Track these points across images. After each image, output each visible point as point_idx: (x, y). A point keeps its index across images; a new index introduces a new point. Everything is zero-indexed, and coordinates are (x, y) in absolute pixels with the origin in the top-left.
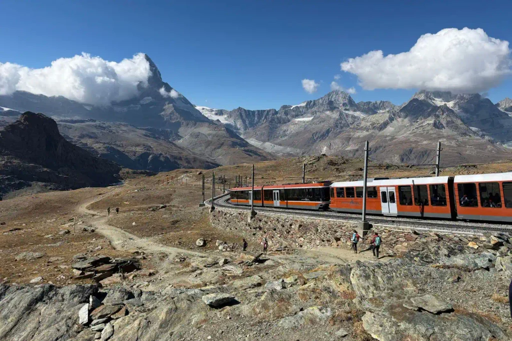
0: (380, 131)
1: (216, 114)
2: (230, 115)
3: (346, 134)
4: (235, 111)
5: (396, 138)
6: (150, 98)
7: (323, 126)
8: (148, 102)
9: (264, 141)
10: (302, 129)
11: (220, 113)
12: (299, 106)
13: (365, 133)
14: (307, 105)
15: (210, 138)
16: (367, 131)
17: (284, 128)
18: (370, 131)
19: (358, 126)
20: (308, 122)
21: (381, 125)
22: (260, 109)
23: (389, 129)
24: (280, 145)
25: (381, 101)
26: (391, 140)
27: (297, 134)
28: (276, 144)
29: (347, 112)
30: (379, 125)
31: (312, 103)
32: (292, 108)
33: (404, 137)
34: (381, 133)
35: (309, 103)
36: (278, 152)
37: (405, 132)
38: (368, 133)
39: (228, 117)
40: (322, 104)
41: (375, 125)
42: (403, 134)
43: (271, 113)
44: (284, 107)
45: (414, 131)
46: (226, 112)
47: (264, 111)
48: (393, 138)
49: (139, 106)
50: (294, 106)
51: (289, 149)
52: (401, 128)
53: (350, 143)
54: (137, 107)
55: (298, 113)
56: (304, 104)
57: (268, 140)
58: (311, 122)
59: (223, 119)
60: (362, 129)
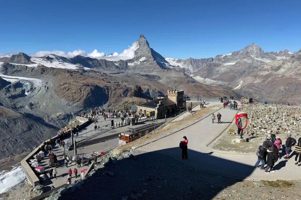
0: (275, 71)
1: (177, 62)
2: (185, 62)
3: (255, 73)
4: (188, 60)
5: (285, 76)
6: (144, 58)
7: (242, 68)
8: (143, 60)
9: (205, 78)
10: (229, 70)
11: (179, 61)
12: (227, 55)
13: (266, 73)
14: (232, 54)
15: (176, 79)
16: (268, 71)
17: (217, 69)
18: (269, 71)
19: (263, 68)
20: (232, 66)
21: (276, 68)
22: (203, 58)
23: (282, 71)
24: (215, 80)
25: (280, 51)
26: (281, 77)
27: (225, 73)
28: (212, 79)
29: (257, 59)
30: (276, 67)
31: (236, 53)
32: (222, 57)
33: (290, 75)
34: (276, 73)
35: (234, 54)
36: (213, 84)
37: (291, 73)
38: (268, 73)
39: (184, 64)
40: (242, 54)
41: (273, 68)
42: (290, 73)
43: (210, 60)
44: (218, 56)
45: (296, 72)
46: (183, 61)
47: (206, 59)
48: (283, 76)
49: (139, 62)
50: (224, 55)
51: (220, 82)
52: (289, 69)
53: (257, 78)
54: (138, 63)
55: (226, 59)
56: (230, 54)
57: (208, 77)
58: (235, 66)
59: (181, 65)
60: (265, 70)
